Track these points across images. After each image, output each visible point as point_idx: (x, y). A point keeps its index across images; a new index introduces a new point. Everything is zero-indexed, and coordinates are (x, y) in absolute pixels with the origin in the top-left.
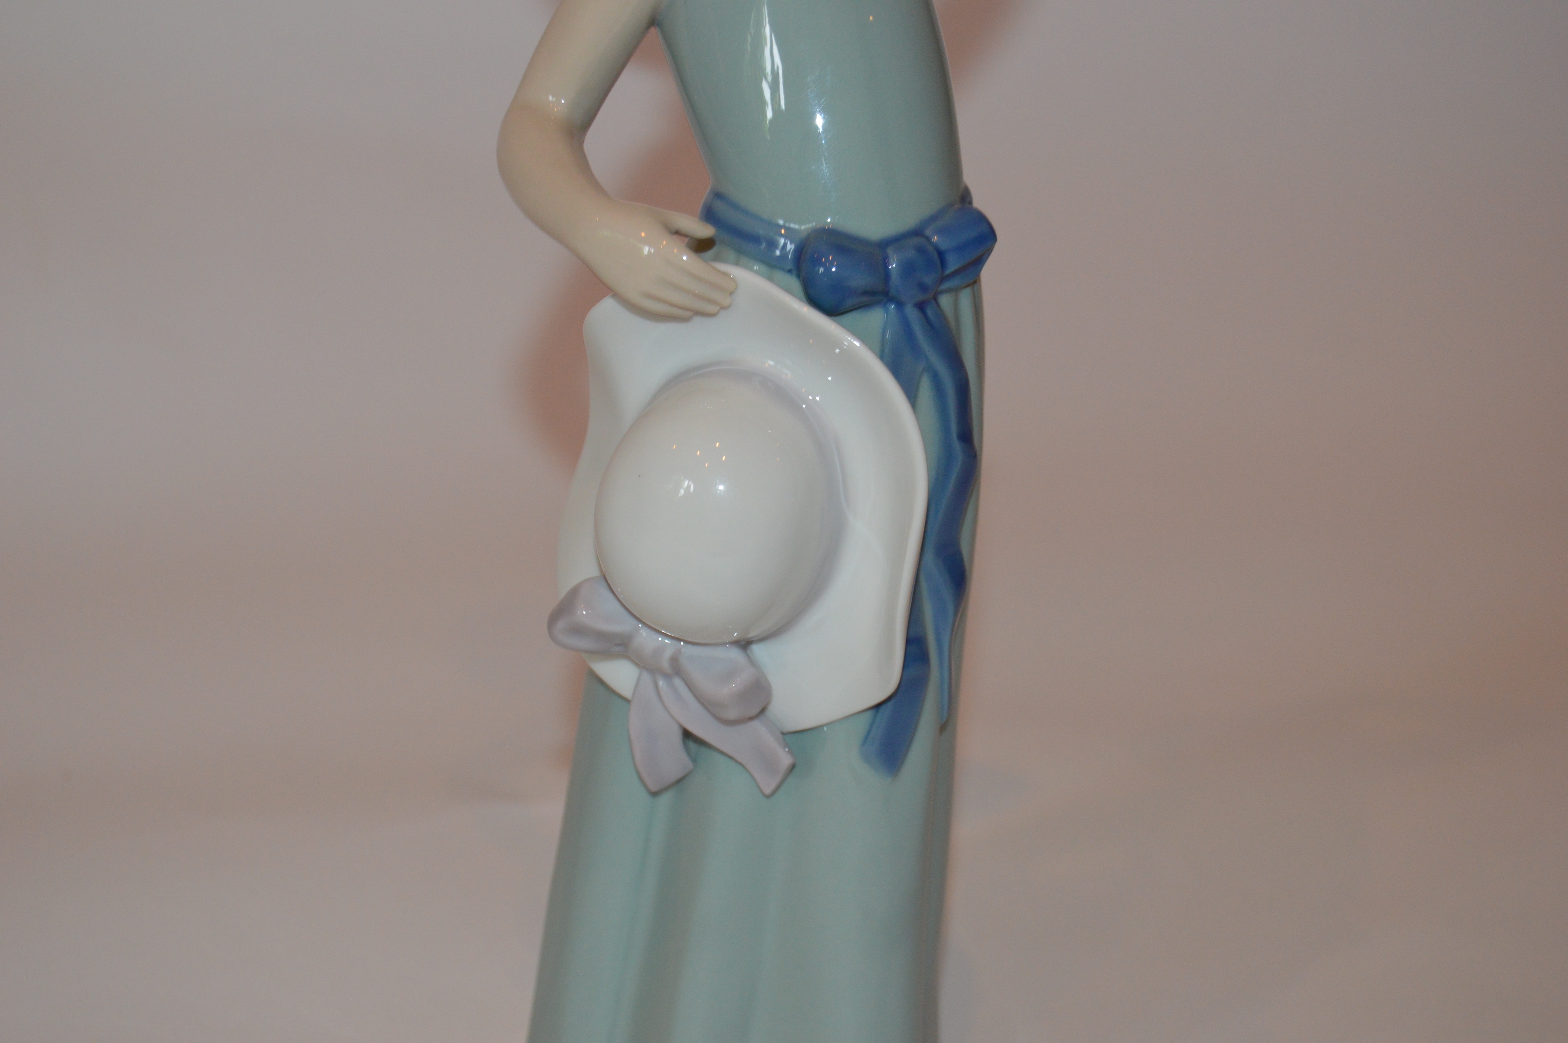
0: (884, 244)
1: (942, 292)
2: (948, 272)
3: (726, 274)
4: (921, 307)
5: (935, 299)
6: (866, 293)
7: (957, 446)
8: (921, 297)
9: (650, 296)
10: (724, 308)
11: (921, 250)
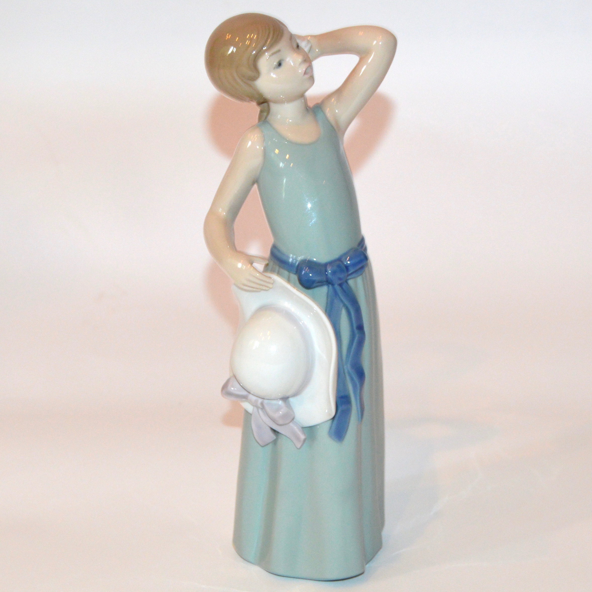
0: (326, 265)
1: (349, 279)
2: (350, 272)
3: (270, 278)
4: (341, 285)
5: (346, 281)
6: (319, 282)
7: (356, 331)
8: (340, 282)
9: (245, 285)
10: (270, 288)
11: (339, 266)
